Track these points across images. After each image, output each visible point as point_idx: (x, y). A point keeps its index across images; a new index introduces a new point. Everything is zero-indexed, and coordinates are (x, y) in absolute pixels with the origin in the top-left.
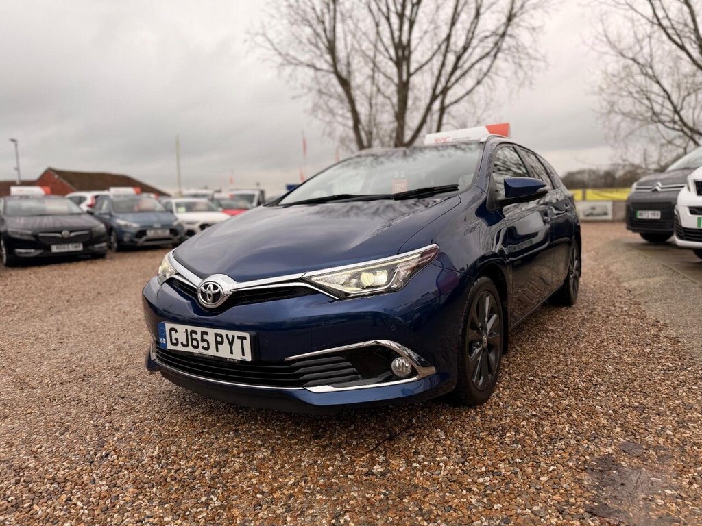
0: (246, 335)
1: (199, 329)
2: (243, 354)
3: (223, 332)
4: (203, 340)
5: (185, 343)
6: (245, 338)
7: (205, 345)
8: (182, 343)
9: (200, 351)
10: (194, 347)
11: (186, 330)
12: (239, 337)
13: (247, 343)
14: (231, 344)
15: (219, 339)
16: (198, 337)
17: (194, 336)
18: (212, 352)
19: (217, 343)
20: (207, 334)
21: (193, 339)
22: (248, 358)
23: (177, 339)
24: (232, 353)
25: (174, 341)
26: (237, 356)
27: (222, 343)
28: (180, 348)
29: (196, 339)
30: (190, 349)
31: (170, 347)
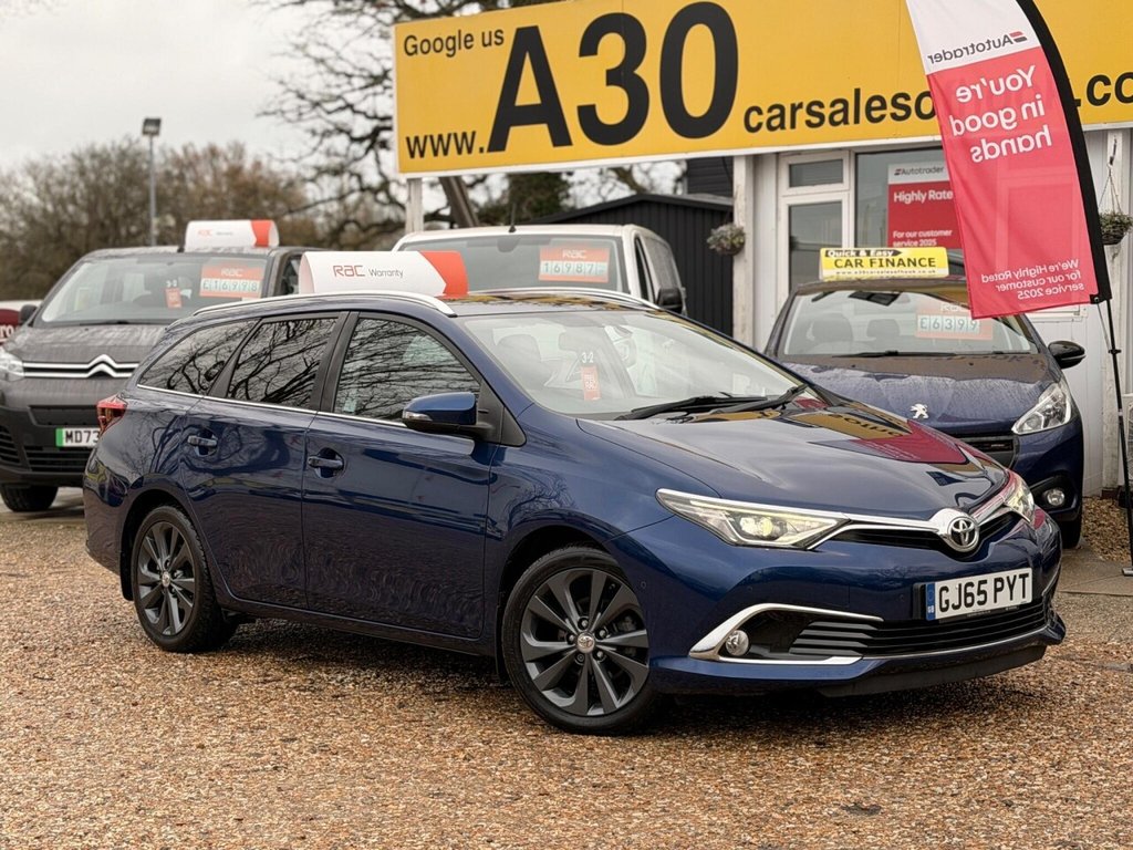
0: (1029, 571)
1: (975, 579)
2: (1024, 596)
3: (1003, 575)
4: (980, 592)
5: (957, 603)
6: (1027, 575)
7: (982, 598)
8: (953, 606)
9: (976, 608)
10: (968, 605)
11: (960, 585)
12: (1021, 576)
13: (1029, 581)
14: (1011, 587)
15: (999, 585)
16: (974, 590)
17: (969, 590)
18: (990, 606)
19: (997, 590)
20: (985, 582)
21: (967, 595)
22: (1029, 599)
23: (947, 602)
24: (1011, 599)
25: (944, 606)
26: (1018, 600)
27: (1001, 589)
28: (951, 613)
29: (971, 595)
30: (963, 610)
31: (939, 615)
